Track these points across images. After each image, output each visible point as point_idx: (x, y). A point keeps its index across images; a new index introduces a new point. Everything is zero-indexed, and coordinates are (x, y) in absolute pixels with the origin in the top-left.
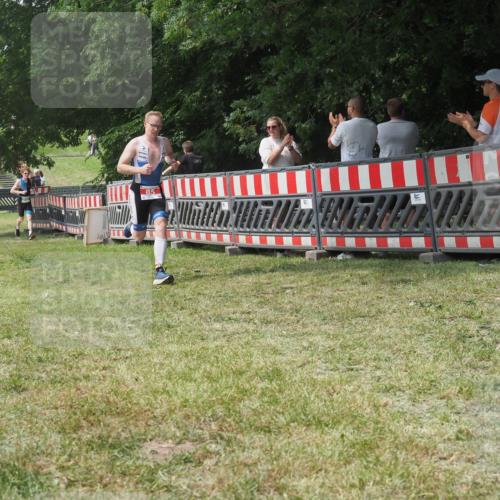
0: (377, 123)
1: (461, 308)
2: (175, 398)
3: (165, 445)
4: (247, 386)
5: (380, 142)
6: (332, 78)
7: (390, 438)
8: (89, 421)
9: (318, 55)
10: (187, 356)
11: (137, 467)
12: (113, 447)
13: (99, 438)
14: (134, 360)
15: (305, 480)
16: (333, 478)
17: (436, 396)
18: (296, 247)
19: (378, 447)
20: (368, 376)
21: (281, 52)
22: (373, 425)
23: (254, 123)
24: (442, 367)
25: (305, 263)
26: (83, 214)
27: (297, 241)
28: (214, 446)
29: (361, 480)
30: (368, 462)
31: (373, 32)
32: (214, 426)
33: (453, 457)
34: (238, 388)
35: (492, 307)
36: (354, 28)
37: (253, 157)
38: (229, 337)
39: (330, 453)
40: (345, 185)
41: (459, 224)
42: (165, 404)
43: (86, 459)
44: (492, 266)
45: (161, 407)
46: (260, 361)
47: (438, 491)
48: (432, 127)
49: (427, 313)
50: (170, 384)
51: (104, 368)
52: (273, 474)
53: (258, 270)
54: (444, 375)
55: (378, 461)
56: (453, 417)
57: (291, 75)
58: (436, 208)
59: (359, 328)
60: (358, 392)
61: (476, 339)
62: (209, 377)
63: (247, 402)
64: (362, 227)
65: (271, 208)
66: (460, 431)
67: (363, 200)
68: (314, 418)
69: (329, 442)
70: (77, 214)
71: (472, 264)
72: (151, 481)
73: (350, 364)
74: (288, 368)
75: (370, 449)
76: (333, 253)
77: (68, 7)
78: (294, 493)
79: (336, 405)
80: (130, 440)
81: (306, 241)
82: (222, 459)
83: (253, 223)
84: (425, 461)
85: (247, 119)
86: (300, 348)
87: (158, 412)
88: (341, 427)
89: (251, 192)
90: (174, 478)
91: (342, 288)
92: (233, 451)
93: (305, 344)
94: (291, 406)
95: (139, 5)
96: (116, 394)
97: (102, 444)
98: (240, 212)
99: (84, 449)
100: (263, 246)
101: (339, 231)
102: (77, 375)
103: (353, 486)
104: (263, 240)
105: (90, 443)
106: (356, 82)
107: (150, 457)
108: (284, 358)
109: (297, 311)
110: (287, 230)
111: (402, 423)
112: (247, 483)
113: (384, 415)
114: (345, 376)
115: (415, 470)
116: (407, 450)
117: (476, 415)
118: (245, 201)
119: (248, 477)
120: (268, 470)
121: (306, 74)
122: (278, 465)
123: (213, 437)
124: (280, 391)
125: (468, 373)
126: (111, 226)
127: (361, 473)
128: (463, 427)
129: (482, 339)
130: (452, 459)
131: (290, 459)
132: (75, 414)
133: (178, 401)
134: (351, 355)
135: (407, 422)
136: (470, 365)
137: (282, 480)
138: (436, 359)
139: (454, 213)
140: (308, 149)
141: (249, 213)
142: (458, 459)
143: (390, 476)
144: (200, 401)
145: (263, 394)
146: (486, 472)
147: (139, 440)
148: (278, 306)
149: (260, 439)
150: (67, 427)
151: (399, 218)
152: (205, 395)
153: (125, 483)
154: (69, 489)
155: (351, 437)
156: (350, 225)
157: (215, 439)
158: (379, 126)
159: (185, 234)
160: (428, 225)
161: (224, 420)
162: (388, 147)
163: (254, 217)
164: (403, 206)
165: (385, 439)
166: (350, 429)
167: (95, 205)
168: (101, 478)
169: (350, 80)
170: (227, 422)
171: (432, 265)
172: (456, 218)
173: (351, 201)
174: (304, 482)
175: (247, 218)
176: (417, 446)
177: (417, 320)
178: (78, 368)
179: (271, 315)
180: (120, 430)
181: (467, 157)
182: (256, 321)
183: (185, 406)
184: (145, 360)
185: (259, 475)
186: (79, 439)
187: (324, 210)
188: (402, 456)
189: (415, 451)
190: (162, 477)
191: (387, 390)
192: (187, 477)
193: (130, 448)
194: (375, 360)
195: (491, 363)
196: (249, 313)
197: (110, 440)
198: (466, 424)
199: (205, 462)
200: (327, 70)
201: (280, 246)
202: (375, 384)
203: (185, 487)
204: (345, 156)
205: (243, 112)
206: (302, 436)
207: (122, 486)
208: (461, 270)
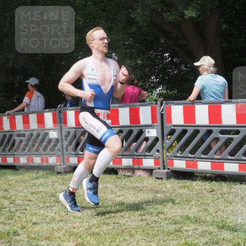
1: (1, 193)
35: (17, 193)
41: (3, 151)
44: (19, 172)
61: (7, 209)
125: (1, 227)
129: (10, 209)
136: (3, 223)
181: (8, 118)
195: (13, 221)
208: (3, 174)
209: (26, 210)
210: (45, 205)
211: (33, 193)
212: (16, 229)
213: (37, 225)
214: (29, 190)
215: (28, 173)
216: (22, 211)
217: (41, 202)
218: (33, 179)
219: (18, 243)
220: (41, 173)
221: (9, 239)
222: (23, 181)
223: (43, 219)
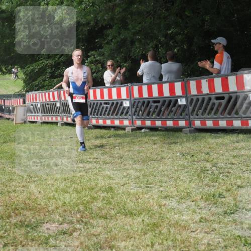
0: (162, 64)
1: (203, 156)
2: (59, 201)
3: (54, 225)
4: (96, 195)
5: (163, 73)
6: (140, 41)
7: (167, 221)
8: (15, 213)
9: (132, 29)
10: (65, 180)
11: (39, 237)
12: (27, 226)
13: (20, 222)
14: (39, 182)
15: (124, 243)
16: (138, 242)
17: (190, 200)
18: (121, 125)
19: (161, 226)
20: (156, 190)
21: (114, 27)
22: (158, 215)
23: (100, 63)
24: (193, 185)
25: (125, 133)
26: (14, 108)
27: (121, 122)
28: (78, 225)
29: (152, 242)
30: (155, 233)
31: (160, 18)
32: (78, 216)
33: (198, 231)
34: (91, 196)
35: (218, 155)
36: (150, 16)
37: (100, 80)
38: (87, 171)
39: (137, 229)
40: (145, 95)
41: (202, 114)
42: (54, 205)
43: (13, 233)
44: (218, 135)
45: (52, 206)
46: (102, 183)
47: (190, 248)
48: (189, 66)
49: (186, 159)
50: (57, 194)
51: (23, 187)
52: (108, 240)
53: (102, 137)
54: (194, 190)
55: (161, 233)
56: (198, 211)
57: (119, 39)
58: (191, 106)
59: (152, 166)
60: (151, 198)
61: (210, 172)
62: (76, 191)
63: (95, 203)
64: (154, 116)
65: (109, 106)
66: (202, 218)
67: (155, 102)
68: (129, 211)
69: (136, 223)
70: (11, 108)
71: (208, 134)
72: (47, 244)
73: (147, 185)
74: (116, 186)
75: (157, 227)
76: (140, 128)
77: (7, 4)
78: (119, 249)
79: (140, 205)
80: (36, 223)
81: (126, 123)
82: (82, 232)
83: (99, 113)
84: (184, 233)
85: (97, 61)
86: (123, 176)
87: (50, 209)
88: (142, 216)
89: (99, 97)
90: (58, 242)
91: (144, 146)
92: (88, 228)
93: (125, 174)
94: (117, 205)
95: (43, 3)
96: (29, 199)
97: (22, 225)
98: (93, 108)
99: (13, 228)
100: (105, 125)
101: (143, 117)
102: (10, 190)
103: (148, 245)
104: (105, 122)
105: (15, 225)
106: (151, 43)
107: (46, 231)
108: (115, 181)
109: (121, 158)
110: (116, 117)
111: (173, 214)
112: (95, 244)
113: (164, 210)
114: (145, 190)
115: (179, 237)
116: (175, 227)
117: (210, 210)
118: (96, 102)
119: (95, 241)
120: (105, 238)
121: (127, 39)
122: (110, 235)
123: (78, 221)
124: (112, 198)
125: (206, 189)
126: (28, 114)
127: (152, 239)
128: (203, 216)
129: (213, 172)
130: (197, 232)
131: (117, 232)
132: (8, 209)
133: (60, 203)
134: (148, 180)
135: (175, 214)
136: (207, 185)
137: (113, 243)
138: (190, 182)
139: (200, 109)
140: (127, 76)
141: (97, 108)
142: (201, 232)
143: (167, 240)
144: (71, 203)
145: (104, 199)
146: (214, 238)
147: (41, 223)
148: (112, 155)
149: (102, 222)
150: (4, 216)
151: (172, 111)
152: (74, 200)
153: (33, 245)
154: (5, 248)
155: (147, 221)
156: (148, 115)
157: (79, 222)
158: (162, 65)
159: (65, 118)
160: (187, 115)
161: (83, 213)
162: (167, 76)
163: (100, 110)
164: (174, 105)
165: (164, 222)
166: (147, 217)
167: (20, 104)
168: (21, 242)
169: (149, 42)
170: (85, 214)
171: (189, 135)
172: (201, 111)
173: (149, 102)
174: (123, 244)
175: (97, 111)
176: (180, 225)
177: (181, 162)
178: (10, 186)
179: (108, 159)
180: (31, 218)
181: (206, 81)
182: (101, 163)
183: (64, 206)
184: (44, 182)
185: (101, 240)
186: (10, 222)
187: (135, 107)
188: (172, 230)
189: (179, 228)
190: (52, 241)
191: (165, 197)
192: (64, 241)
193: (36, 227)
194: (160, 182)
195: (217, 183)
196: (97, 158)
197: (26, 223)
198: (204, 214)
199: (74, 234)
200: (137, 37)
201: (113, 125)
202: (160, 194)
203: (63, 246)
204: (145, 80)
205: (94, 58)
206: (122, 220)
207: (32, 246)
208: (203, 137)
209: (229, 173)
210: (249, 168)
211: (234, 157)
212: (221, 191)
213: (242, 189)
214: (231, 153)
215: (228, 137)
216: (225, 174)
217: (244, 165)
218: (234, 143)
219: (225, 205)
220: (241, 136)
221: (215, 201)
222: (223, 145)
223: (248, 182)
